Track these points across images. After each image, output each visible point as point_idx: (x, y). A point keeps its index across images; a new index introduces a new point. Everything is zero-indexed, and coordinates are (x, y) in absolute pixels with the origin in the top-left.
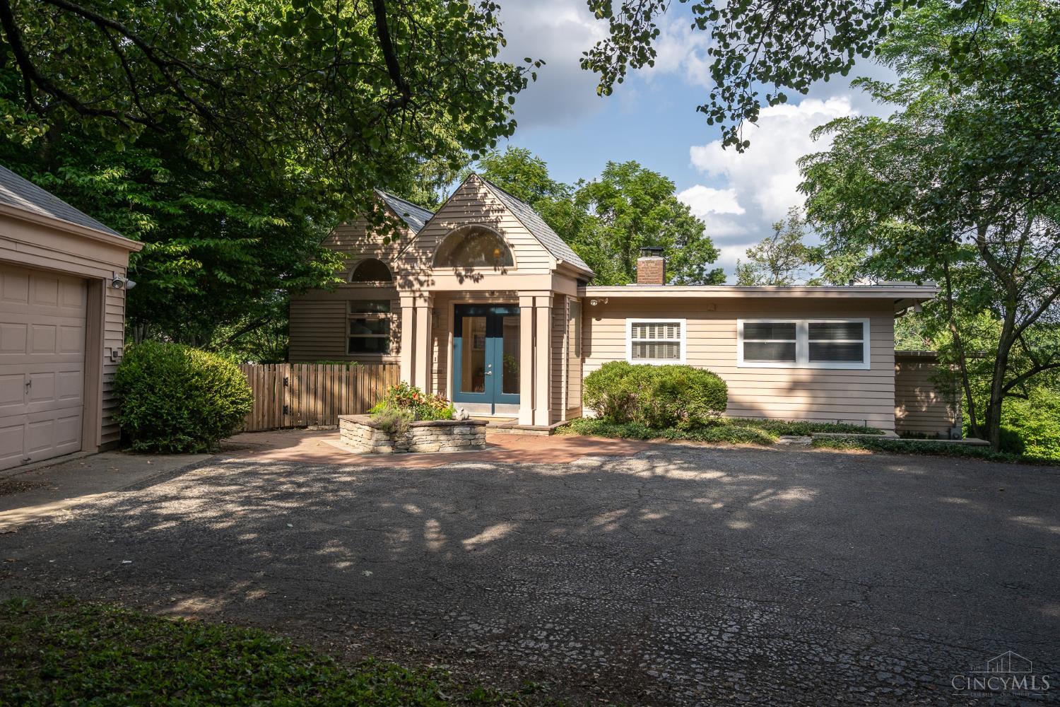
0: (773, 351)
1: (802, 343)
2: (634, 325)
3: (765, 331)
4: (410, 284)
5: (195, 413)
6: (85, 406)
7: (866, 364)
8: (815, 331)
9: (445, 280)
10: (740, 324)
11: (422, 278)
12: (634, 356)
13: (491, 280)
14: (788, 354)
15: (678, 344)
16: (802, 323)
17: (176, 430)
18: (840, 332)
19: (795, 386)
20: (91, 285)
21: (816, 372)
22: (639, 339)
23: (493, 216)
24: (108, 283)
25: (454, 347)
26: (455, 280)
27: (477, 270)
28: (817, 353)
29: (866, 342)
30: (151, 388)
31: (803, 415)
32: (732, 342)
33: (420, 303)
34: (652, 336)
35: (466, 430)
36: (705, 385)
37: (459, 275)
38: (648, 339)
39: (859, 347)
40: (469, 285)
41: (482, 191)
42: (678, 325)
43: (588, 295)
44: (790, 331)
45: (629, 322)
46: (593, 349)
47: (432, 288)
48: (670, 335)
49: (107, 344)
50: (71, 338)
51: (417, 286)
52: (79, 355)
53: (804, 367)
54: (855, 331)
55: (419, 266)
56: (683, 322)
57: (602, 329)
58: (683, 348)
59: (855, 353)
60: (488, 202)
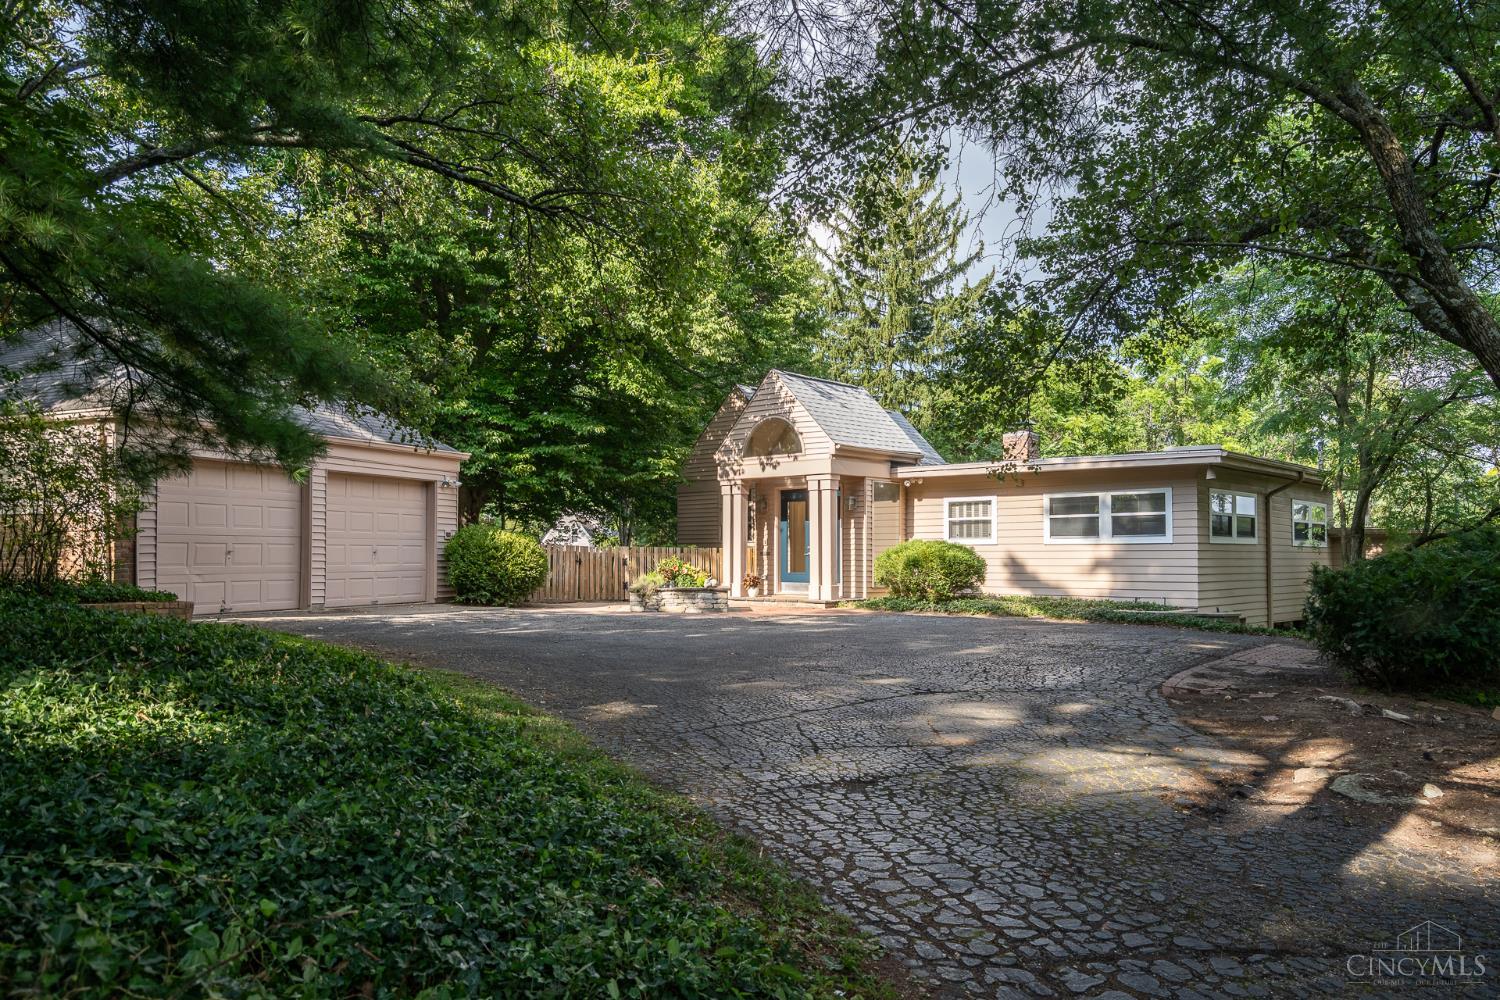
0: (1080, 526)
1: (1105, 518)
2: (952, 505)
3: (1071, 506)
4: (727, 475)
5: (492, 576)
6: (427, 570)
7: (1168, 538)
8: (1119, 504)
9: (752, 468)
10: (1045, 500)
11: (735, 468)
12: (951, 536)
13: (785, 467)
14: (1091, 529)
15: (987, 522)
16: (1105, 497)
17: (479, 588)
18: (1146, 504)
19: (1098, 565)
20: (428, 485)
21: (1118, 548)
22: (957, 519)
23: (787, 407)
24: (439, 484)
25: (781, 530)
26: (759, 468)
27: (776, 458)
28: (1119, 528)
29: (1168, 513)
30: (462, 557)
31: (1106, 592)
32: (1039, 518)
33: (735, 490)
34: (969, 515)
35: (709, 595)
36: (942, 559)
37: (762, 464)
38: (965, 518)
39: (1161, 520)
40: (769, 473)
41: (779, 384)
42: (989, 503)
43: (900, 476)
44: (1092, 505)
45: (947, 501)
46: (916, 530)
47: (743, 477)
48: (985, 513)
49: (439, 527)
50: (415, 523)
51: (731, 476)
52: (422, 535)
53: (1106, 544)
54: (1158, 502)
55: (734, 457)
56: (993, 499)
57: (923, 508)
58: (994, 527)
59: (1157, 526)
60: (783, 394)
